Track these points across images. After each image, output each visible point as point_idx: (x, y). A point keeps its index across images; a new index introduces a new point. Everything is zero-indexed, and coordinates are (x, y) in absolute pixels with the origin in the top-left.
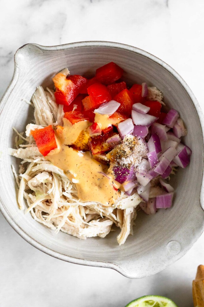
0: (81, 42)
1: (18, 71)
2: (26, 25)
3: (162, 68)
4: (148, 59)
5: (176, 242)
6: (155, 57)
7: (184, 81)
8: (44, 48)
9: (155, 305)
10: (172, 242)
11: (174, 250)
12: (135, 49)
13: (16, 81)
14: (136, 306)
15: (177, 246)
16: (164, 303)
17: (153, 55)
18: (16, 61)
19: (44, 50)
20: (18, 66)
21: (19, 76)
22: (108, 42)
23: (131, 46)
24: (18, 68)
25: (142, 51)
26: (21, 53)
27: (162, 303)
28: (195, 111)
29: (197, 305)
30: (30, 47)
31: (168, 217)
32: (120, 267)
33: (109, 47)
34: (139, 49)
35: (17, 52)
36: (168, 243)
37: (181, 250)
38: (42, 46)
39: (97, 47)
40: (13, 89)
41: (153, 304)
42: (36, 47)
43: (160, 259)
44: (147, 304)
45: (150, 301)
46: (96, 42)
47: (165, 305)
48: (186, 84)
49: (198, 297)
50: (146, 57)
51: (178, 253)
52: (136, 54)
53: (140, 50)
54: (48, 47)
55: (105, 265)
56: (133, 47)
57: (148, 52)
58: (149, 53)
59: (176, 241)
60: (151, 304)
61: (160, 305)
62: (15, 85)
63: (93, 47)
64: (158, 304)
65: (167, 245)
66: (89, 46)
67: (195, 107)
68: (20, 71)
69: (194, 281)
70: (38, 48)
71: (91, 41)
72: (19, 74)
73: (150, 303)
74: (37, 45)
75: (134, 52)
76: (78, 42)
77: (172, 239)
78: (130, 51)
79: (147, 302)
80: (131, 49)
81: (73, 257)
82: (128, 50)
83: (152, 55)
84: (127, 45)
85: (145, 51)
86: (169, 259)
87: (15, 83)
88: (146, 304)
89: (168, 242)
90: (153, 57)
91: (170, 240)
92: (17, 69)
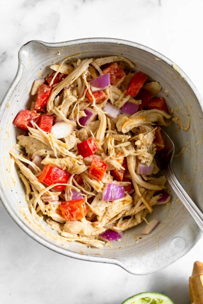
0: (84, 39)
1: (22, 67)
2: (20, 25)
3: (166, 65)
4: (152, 55)
5: (181, 239)
6: (159, 53)
7: (188, 77)
8: (48, 45)
9: (152, 302)
10: (176, 238)
11: (178, 246)
12: (138, 45)
13: (20, 77)
14: (132, 303)
15: (182, 242)
16: (160, 300)
17: (157, 52)
18: (20, 58)
19: (48, 47)
20: (22, 63)
21: (23, 72)
22: (112, 38)
23: (135, 43)
24: (22, 64)
25: (146, 47)
26: (25, 50)
27: (159, 300)
28: (199, 107)
29: (194, 302)
30: (34, 44)
31: (173, 214)
32: (124, 263)
33: (113, 43)
34: (143, 45)
35: (22, 49)
36: (172, 240)
37: (185, 247)
38: (46, 43)
39: (101, 44)
40: (17, 85)
41: (149, 302)
42: (40, 44)
43: (165, 255)
44: (144, 301)
45: (146, 298)
46: (100, 39)
47: (161, 302)
48: (190, 80)
49: (194, 293)
50: (150, 53)
51: (182, 249)
52: (140, 50)
53: (143, 47)
54: (52, 43)
55: (109, 261)
56: (137, 43)
57: (151, 49)
58: (153, 50)
59: (181, 237)
60: (148, 301)
61: (156, 302)
62: (19, 81)
63: (97, 44)
64: (155, 301)
65: (171, 241)
66: (93, 43)
67: (199, 103)
68: (24, 68)
69: (190, 278)
70: (43, 44)
71: (94, 38)
72: (23, 71)
73: (146, 300)
74: (41, 42)
75: (137, 48)
76: (81, 39)
77: (176, 236)
78: (134, 47)
79: (143, 299)
80: (135, 45)
81: (76, 253)
82: (132, 46)
83: (155, 51)
84: (131, 42)
85: (149, 48)
86: (173, 255)
87: (19, 79)
88: (142, 301)
89: (172, 238)
90: (157, 53)
91: (175, 237)
92: (21, 66)
